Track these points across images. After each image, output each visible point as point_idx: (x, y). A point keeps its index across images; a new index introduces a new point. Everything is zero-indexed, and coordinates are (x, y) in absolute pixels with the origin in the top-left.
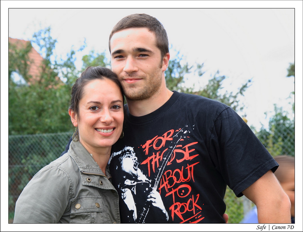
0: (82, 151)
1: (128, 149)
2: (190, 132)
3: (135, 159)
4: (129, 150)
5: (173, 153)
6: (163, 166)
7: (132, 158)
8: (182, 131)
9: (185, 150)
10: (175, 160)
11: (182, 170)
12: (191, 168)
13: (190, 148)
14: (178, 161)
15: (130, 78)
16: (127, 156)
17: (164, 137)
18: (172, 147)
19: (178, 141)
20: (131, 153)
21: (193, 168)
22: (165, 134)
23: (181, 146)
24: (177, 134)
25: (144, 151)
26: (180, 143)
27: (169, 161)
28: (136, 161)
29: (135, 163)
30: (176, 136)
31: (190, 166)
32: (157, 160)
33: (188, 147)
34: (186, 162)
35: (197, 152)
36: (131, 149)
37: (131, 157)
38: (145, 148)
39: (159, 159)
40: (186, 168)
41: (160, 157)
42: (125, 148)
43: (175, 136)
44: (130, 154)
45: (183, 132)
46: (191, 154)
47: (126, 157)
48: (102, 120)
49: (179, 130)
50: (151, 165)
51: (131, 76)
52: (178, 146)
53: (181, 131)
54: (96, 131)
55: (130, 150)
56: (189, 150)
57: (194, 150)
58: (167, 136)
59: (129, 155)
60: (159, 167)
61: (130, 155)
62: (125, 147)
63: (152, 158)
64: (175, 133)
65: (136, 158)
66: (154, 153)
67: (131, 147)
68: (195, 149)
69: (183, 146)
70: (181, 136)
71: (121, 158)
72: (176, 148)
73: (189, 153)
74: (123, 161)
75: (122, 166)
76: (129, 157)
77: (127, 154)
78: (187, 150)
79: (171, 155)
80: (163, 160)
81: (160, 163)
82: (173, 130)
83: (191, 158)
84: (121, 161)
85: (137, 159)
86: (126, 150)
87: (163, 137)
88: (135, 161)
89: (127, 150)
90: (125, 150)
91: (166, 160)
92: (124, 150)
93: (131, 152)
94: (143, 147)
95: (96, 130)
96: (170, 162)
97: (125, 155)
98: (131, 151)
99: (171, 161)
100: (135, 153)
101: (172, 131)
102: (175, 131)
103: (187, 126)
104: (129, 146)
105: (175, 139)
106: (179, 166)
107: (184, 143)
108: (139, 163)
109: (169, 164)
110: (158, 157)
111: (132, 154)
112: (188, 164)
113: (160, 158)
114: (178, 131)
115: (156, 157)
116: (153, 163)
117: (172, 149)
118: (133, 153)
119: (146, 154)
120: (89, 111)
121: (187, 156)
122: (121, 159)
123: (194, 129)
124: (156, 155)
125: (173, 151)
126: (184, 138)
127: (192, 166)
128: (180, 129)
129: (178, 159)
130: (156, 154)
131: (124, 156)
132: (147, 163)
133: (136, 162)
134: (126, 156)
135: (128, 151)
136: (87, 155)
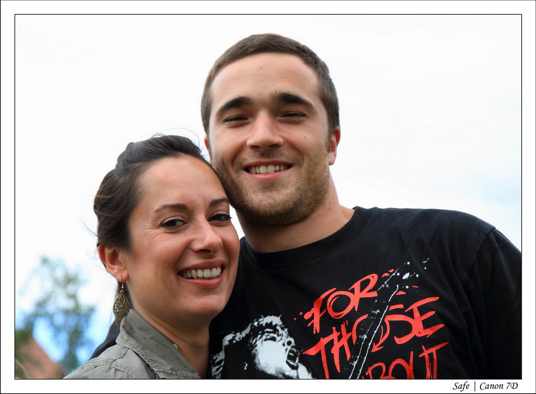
0: (152, 338)
1: (269, 322)
2: (417, 276)
3: (289, 343)
4: (271, 323)
5: (383, 324)
6: (363, 355)
7: (282, 342)
8: (398, 274)
9: (411, 314)
10: (390, 340)
11: (411, 360)
12: (431, 355)
13: (423, 310)
14: (400, 341)
15: (264, 160)
16: (268, 337)
17: (353, 291)
18: (378, 311)
19: (392, 295)
20: (278, 331)
21: (435, 356)
22: (357, 286)
23: (401, 306)
24: (386, 283)
25: (309, 325)
26: (396, 300)
27: (376, 341)
28: (293, 347)
29: (291, 351)
30: (385, 286)
31: (429, 351)
32: (344, 342)
33: (419, 308)
34: (417, 343)
35: (440, 317)
36: (276, 320)
37: (278, 338)
38: (312, 318)
39: (350, 341)
40: (420, 356)
41: (350, 334)
42: (260, 320)
43: (383, 285)
44: (274, 332)
45: (402, 275)
46: (427, 324)
47: (266, 340)
48: (198, 246)
49: (389, 273)
50: (330, 357)
51: (268, 157)
52: (392, 308)
53: (394, 274)
54: (181, 278)
55: (274, 324)
56: (422, 314)
57: (432, 313)
58: (362, 290)
59: (272, 335)
60: (352, 360)
61: (275, 335)
62: (261, 318)
63: (333, 340)
64: (380, 281)
65: (292, 340)
66: (334, 328)
67: (276, 317)
68: (434, 312)
69: (406, 307)
70: (398, 286)
71: (251, 341)
72: (389, 313)
73: (423, 322)
74: (257, 348)
75: (256, 360)
76: (274, 339)
77: (267, 332)
78: (417, 314)
79: (380, 327)
80: (359, 340)
81: (354, 348)
82: (376, 276)
83: (429, 332)
84: (252, 350)
85: (293, 344)
86: (264, 325)
87: (350, 291)
88: (289, 348)
89: (267, 324)
90: (261, 323)
91: (368, 340)
92: (258, 324)
93: (278, 328)
94: (307, 316)
95: (183, 276)
96: (378, 345)
97: (263, 334)
98: (276, 325)
99: (381, 341)
100: (286, 330)
101: (373, 278)
102: (380, 277)
103: (408, 263)
104: (271, 315)
105: (384, 294)
106: (403, 352)
107: (408, 300)
108: (299, 352)
109: (376, 349)
110: (346, 336)
111: (281, 332)
112: (423, 346)
113: (351, 336)
114: (386, 274)
115: (340, 338)
116: (335, 351)
117: (380, 315)
118: (283, 329)
119: (314, 333)
120: (162, 230)
121: (418, 329)
122: (251, 344)
123: (425, 268)
124: (341, 331)
125: (383, 319)
126: (404, 290)
127: (433, 350)
128: (391, 271)
129: (399, 336)
130: (339, 330)
131: (259, 336)
132: (319, 354)
133: (294, 349)
134: (264, 337)
135: (269, 325)
136: (166, 347)
